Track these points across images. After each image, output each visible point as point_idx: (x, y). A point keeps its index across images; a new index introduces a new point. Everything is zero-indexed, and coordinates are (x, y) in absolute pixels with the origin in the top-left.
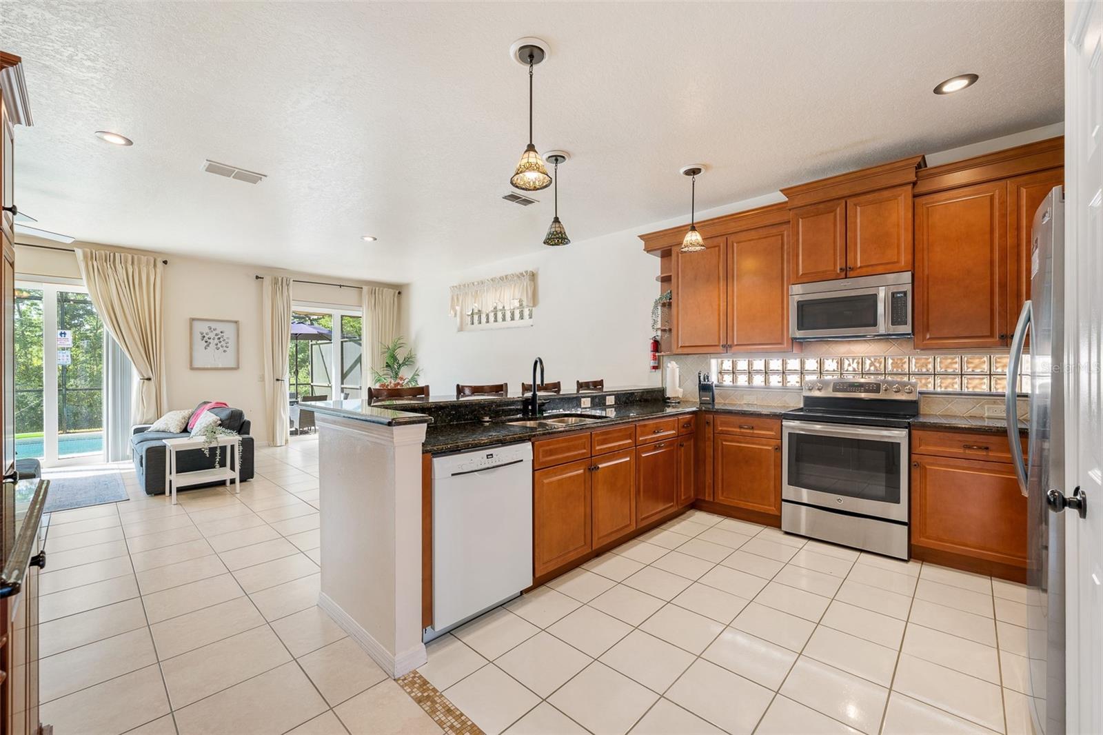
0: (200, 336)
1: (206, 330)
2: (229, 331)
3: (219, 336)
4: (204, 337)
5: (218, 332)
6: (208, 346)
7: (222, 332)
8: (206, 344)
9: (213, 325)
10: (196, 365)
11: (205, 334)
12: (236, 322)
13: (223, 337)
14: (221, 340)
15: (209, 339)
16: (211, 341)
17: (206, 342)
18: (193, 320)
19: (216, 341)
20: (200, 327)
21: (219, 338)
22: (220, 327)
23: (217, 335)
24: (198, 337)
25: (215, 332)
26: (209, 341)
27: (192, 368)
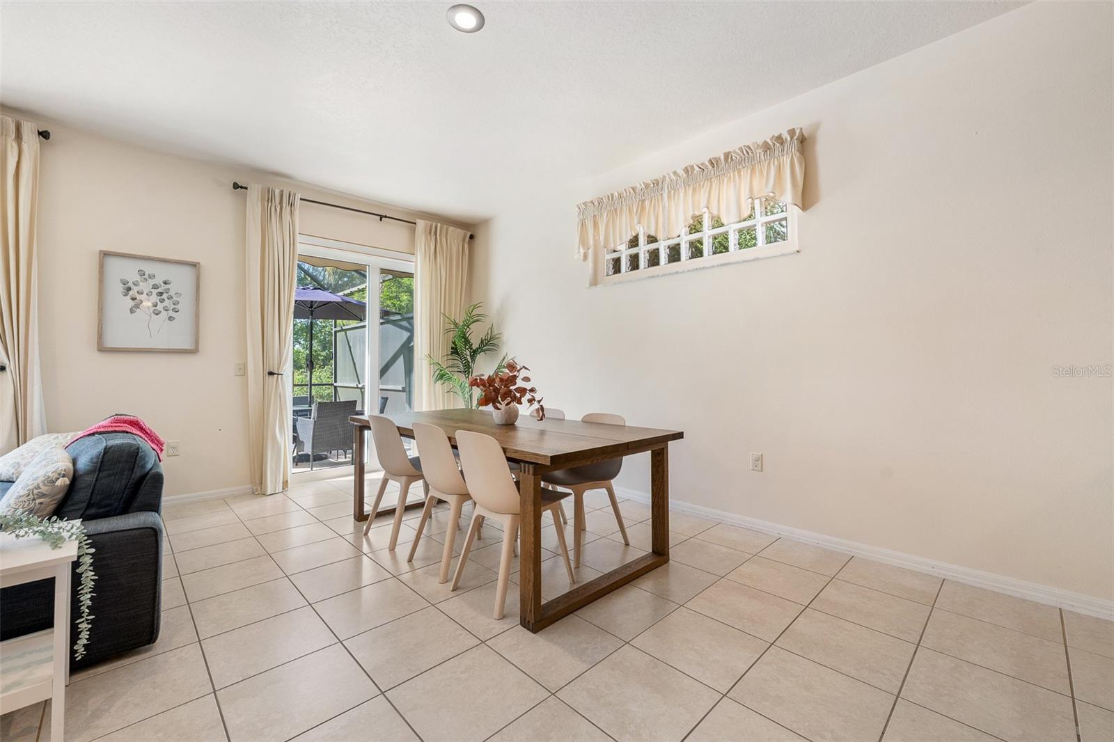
0: (121, 287)
1: (133, 277)
2: (181, 280)
3: (160, 290)
4: (129, 289)
5: (159, 280)
6: (137, 306)
7: (165, 283)
8: (132, 303)
9: (149, 268)
10: (110, 342)
11: (130, 284)
12: (194, 265)
13: (167, 291)
14: (165, 296)
15: (140, 293)
16: (143, 297)
17: (134, 299)
18: (105, 254)
19: (155, 298)
20: (120, 271)
21: (161, 294)
22: (162, 273)
23: (155, 287)
24: (115, 289)
25: (152, 282)
26: (139, 297)
27: (102, 349)
